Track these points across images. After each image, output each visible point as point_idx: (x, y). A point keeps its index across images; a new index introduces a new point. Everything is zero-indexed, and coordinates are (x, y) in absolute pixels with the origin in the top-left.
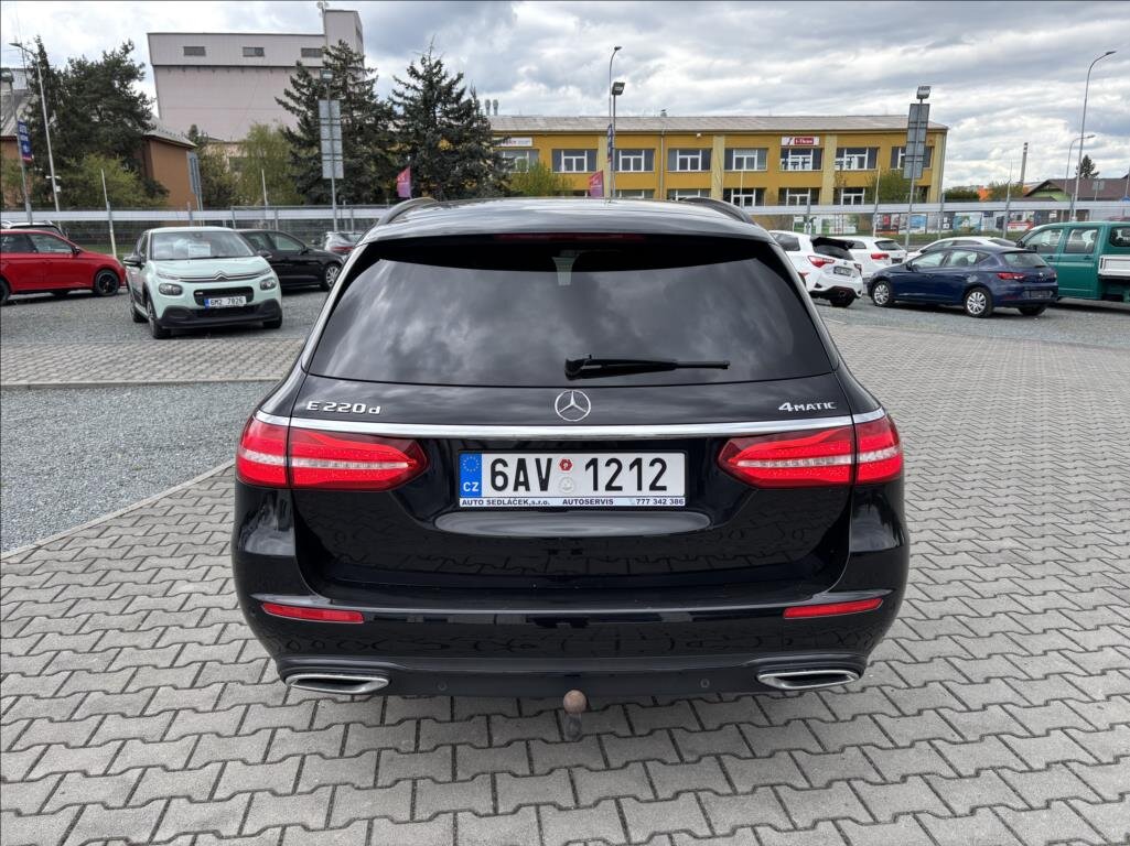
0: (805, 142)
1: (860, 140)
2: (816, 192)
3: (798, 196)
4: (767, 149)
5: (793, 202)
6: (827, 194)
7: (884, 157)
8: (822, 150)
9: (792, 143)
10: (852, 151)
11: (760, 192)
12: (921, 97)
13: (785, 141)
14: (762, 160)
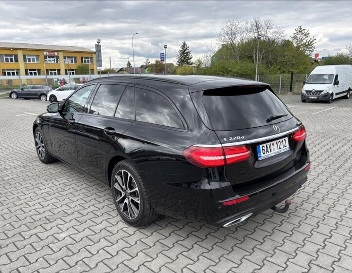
0: (52, 54)
1: (70, 54)
2: (59, 70)
3: (53, 72)
4: (39, 56)
5: (51, 74)
6: (63, 71)
7: (79, 60)
8: (58, 57)
9: (48, 54)
10: (68, 57)
11: (39, 70)
12: (98, 43)
13: (45, 53)
14: (38, 59)
